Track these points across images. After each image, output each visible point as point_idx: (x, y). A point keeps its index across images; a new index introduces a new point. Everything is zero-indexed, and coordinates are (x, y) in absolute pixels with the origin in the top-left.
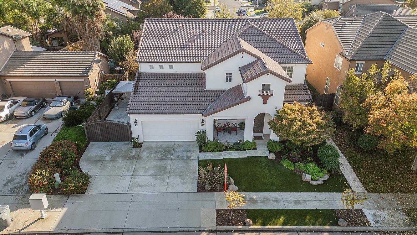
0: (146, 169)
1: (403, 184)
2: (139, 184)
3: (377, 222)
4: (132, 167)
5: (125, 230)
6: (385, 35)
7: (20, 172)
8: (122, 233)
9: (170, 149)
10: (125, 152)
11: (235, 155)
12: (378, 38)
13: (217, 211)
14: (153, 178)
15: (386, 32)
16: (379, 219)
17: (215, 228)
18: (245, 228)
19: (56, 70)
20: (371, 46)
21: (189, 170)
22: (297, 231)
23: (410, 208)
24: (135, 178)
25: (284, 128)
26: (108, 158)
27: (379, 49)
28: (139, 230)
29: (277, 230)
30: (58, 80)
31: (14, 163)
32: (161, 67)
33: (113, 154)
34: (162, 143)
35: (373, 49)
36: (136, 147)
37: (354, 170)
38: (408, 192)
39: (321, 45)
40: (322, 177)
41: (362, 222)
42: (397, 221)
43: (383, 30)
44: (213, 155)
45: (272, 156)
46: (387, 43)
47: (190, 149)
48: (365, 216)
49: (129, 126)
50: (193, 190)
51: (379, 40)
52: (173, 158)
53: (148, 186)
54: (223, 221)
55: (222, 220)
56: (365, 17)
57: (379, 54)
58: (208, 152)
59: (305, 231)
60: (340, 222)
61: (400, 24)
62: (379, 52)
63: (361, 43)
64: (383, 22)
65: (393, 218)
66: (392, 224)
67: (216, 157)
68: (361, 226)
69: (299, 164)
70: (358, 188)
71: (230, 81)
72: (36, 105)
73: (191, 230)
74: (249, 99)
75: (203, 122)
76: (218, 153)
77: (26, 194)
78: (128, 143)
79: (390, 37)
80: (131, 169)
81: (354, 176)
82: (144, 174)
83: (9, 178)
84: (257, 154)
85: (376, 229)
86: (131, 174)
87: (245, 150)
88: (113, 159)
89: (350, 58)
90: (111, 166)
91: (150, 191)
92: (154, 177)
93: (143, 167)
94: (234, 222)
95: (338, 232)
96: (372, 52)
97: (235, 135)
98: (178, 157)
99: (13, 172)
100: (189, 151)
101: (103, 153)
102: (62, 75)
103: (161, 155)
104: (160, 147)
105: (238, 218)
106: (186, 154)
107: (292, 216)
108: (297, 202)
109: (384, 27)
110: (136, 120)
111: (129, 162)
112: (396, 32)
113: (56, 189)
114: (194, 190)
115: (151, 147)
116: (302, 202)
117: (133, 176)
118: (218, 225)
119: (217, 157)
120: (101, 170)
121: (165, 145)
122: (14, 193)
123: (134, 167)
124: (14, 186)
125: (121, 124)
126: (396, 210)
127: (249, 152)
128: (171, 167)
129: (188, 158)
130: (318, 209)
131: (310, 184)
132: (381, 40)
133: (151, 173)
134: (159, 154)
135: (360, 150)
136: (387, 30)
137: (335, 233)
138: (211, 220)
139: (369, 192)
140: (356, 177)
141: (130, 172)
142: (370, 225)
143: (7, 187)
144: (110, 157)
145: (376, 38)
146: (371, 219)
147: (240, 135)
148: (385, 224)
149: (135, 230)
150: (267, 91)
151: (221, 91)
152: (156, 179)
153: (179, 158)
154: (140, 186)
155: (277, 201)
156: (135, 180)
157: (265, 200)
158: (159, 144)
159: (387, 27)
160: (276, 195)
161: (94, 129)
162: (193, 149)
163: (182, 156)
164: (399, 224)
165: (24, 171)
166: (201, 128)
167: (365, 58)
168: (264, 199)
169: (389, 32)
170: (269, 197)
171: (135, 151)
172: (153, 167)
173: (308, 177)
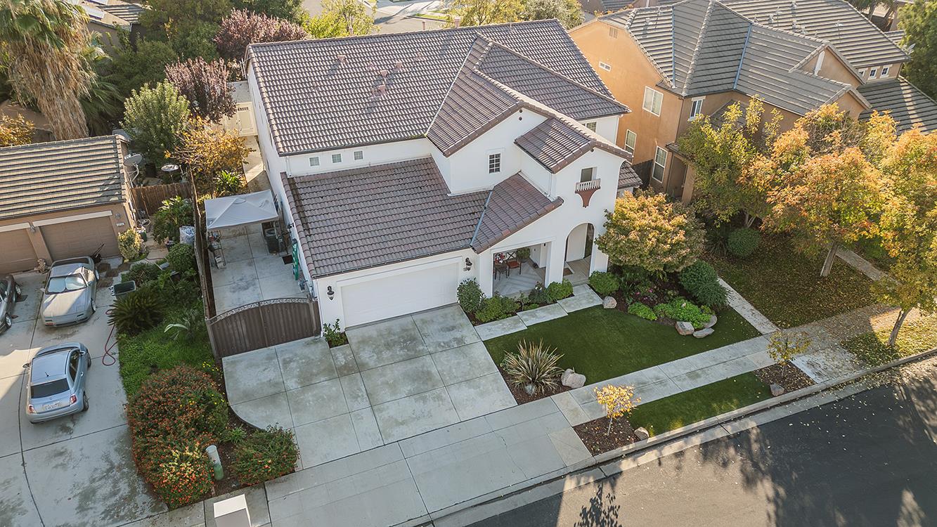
0: (393, 387)
1: (820, 302)
2: (396, 421)
3: (819, 374)
4: (359, 389)
5: (434, 516)
6: (723, 43)
7: (96, 469)
8: (432, 522)
9: (413, 333)
10: (321, 360)
11: (543, 315)
12: (715, 49)
13: (577, 428)
14: (416, 400)
15: (724, 38)
16: (819, 369)
17: (593, 460)
18: (639, 445)
19: (28, 199)
20: (709, 66)
21: (477, 366)
22: (719, 424)
23: (848, 338)
24: (381, 411)
25: (633, 247)
26: (292, 384)
27: (723, 70)
28: (458, 508)
29: (690, 432)
30: (37, 224)
31: (61, 454)
32: (336, 159)
33: (296, 372)
34: (387, 324)
35: (713, 72)
36: (336, 346)
37: (744, 297)
38: (833, 314)
39: (602, 67)
40: (708, 321)
41: (800, 381)
42: (843, 365)
43: (718, 33)
44: (503, 324)
45: (611, 303)
46: (731, 58)
47: (451, 323)
48: (799, 370)
49: (312, 303)
50: (508, 403)
51: (716, 54)
52: (431, 349)
53: (418, 418)
54: (598, 443)
55: (596, 443)
56: (673, 7)
57: (725, 81)
58: (491, 321)
59: (730, 421)
60: (774, 389)
61: (741, 20)
62: (724, 76)
63: (693, 63)
64: (714, 18)
65: (836, 363)
66: (840, 372)
67: (512, 329)
68: (802, 387)
69: (661, 307)
70: (764, 326)
71: (498, 170)
72: (6, 299)
73: (554, 477)
74: (559, 201)
75: (468, 263)
76: (510, 320)
77: (156, 513)
78: (312, 340)
79: (732, 47)
80: (360, 394)
81: (749, 306)
82: (394, 398)
83: (80, 491)
84: (581, 304)
85: (823, 386)
86: (368, 404)
87: (555, 302)
88: (306, 381)
89: (684, 94)
90: (311, 399)
91: (427, 427)
92: (417, 396)
93: (382, 383)
94: (616, 439)
95: (776, 408)
96: (714, 77)
97: (517, 275)
98: (439, 345)
99: (81, 474)
100: (453, 328)
101: (271, 374)
102: (48, 208)
103: (402, 349)
104: (389, 333)
105: (619, 431)
106: (449, 336)
107: (700, 402)
108: (693, 375)
109: (718, 28)
110: (329, 288)
111: (345, 381)
112: (737, 36)
113: (218, 481)
114: (510, 402)
115: (370, 338)
116: (700, 372)
117: (375, 408)
118: (594, 453)
119: (515, 328)
120: (296, 414)
121: (396, 326)
122: (122, 518)
123: (364, 389)
124: (109, 503)
125: (294, 303)
126: (834, 348)
127: (565, 304)
128: (439, 369)
129: (460, 341)
130: (729, 377)
131: (695, 337)
132: (721, 54)
133: (407, 392)
134: (398, 349)
135: (733, 258)
136: (723, 32)
137: (772, 409)
138: (577, 449)
139: (781, 328)
140: (752, 308)
141: (362, 400)
142: (813, 383)
143: (91, 512)
144: (295, 379)
145: (711, 50)
146: (808, 371)
147: (526, 273)
148: (830, 375)
149: (453, 510)
150: (588, 182)
151: (484, 192)
152: (424, 399)
153: (443, 347)
154: (403, 423)
155: (661, 382)
156: (385, 414)
157: (641, 385)
158: (382, 326)
159: (723, 27)
160: (654, 372)
161: (230, 326)
162: (458, 322)
163: (445, 341)
164: (848, 369)
165: (105, 466)
166: (464, 276)
167: (706, 90)
168: (639, 384)
169: (728, 37)
170: (644, 379)
171: (341, 355)
172: (404, 379)
173: (688, 327)
